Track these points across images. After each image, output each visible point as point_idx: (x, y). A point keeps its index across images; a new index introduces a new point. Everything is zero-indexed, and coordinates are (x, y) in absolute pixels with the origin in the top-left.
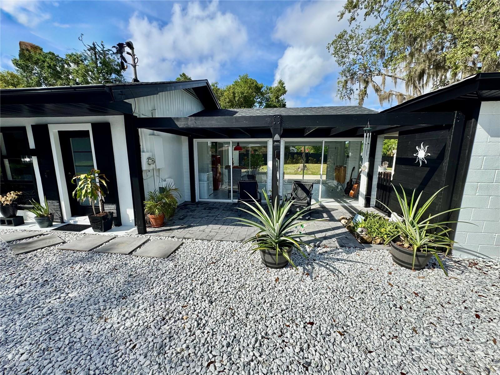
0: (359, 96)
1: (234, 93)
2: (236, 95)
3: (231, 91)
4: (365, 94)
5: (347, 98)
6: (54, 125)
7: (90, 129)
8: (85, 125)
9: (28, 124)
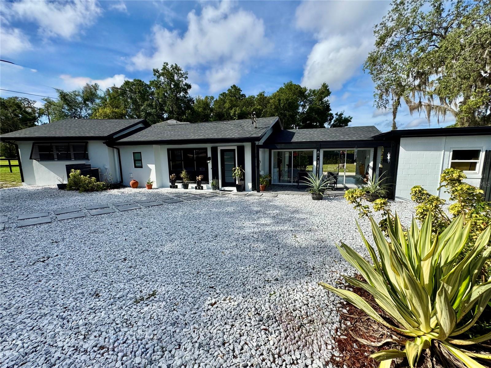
0: (393, 106)
1: (279, 100)
2: (282, 101)
3: (278, 98)
4: (399, 104)
5: (383, 107)
6: (221, 147)
7: (236, 148)
8: (233, 147)
9: (209, 146)
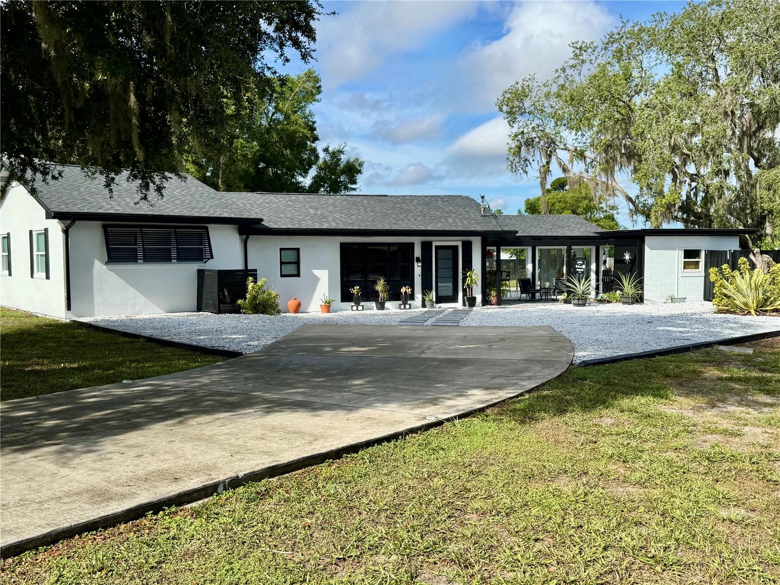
5: (522, 171)
6: (437, 242)
7: (460, 244)
8: (457, 242)
9: (417, 241)
